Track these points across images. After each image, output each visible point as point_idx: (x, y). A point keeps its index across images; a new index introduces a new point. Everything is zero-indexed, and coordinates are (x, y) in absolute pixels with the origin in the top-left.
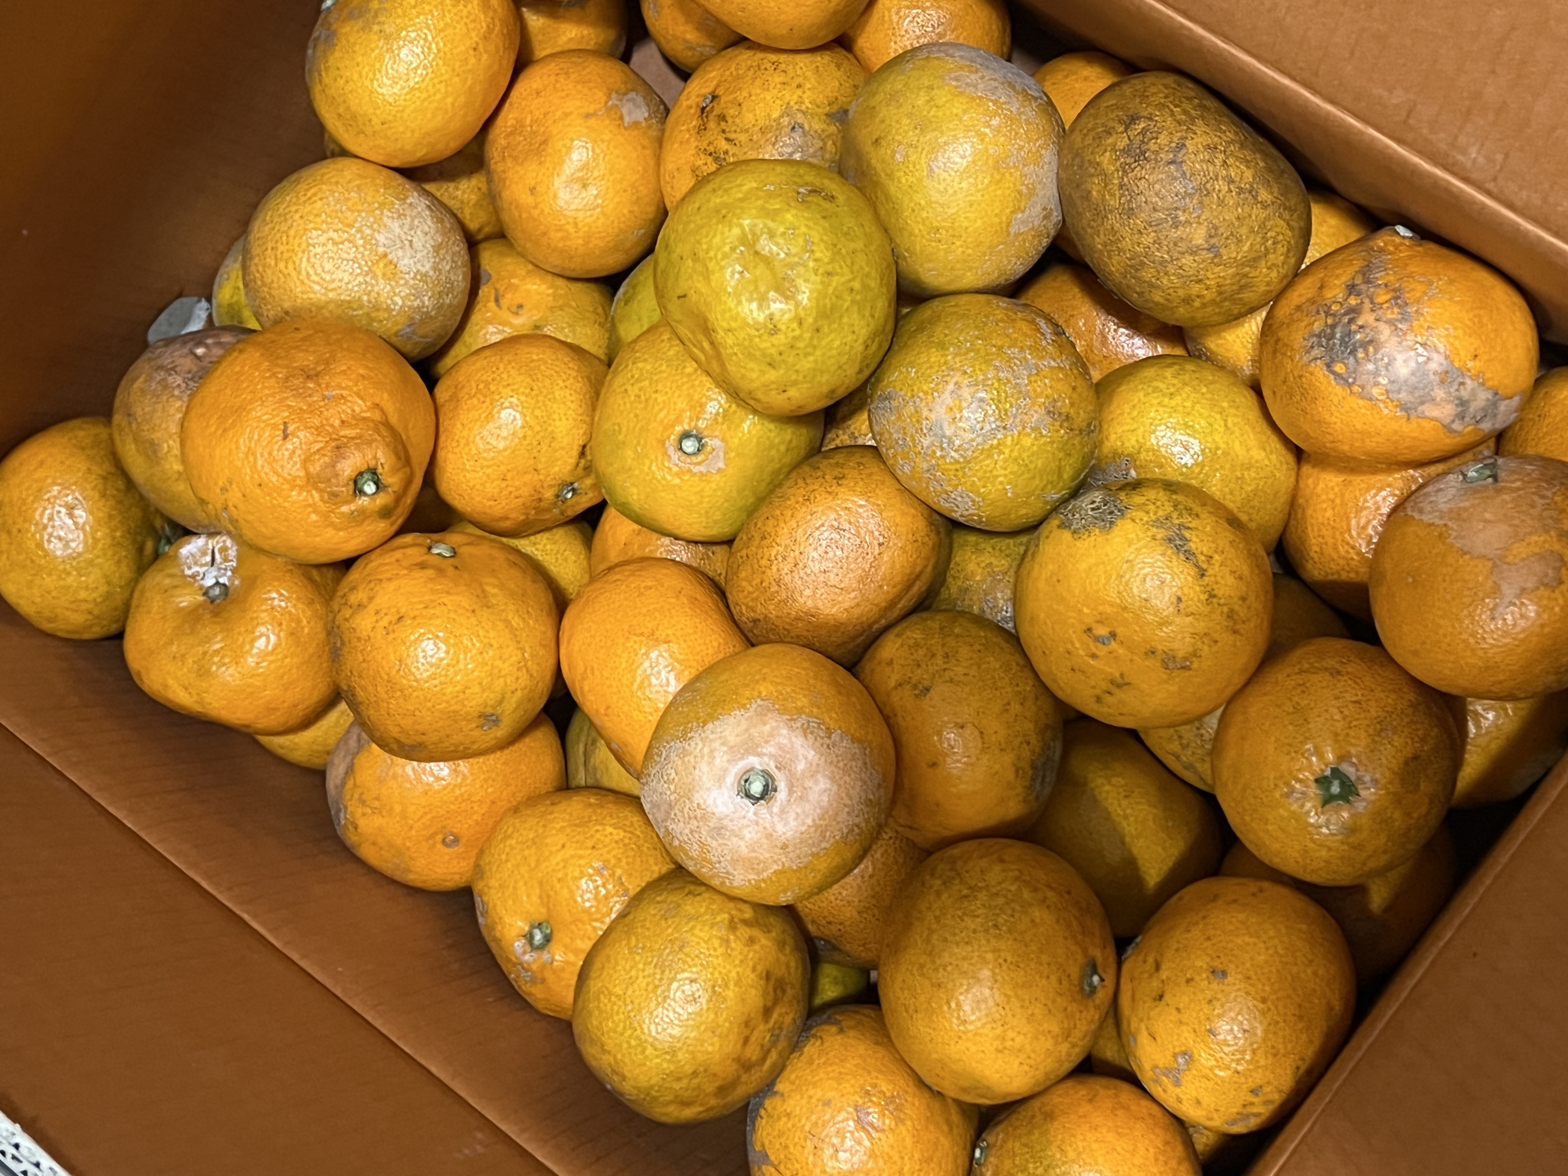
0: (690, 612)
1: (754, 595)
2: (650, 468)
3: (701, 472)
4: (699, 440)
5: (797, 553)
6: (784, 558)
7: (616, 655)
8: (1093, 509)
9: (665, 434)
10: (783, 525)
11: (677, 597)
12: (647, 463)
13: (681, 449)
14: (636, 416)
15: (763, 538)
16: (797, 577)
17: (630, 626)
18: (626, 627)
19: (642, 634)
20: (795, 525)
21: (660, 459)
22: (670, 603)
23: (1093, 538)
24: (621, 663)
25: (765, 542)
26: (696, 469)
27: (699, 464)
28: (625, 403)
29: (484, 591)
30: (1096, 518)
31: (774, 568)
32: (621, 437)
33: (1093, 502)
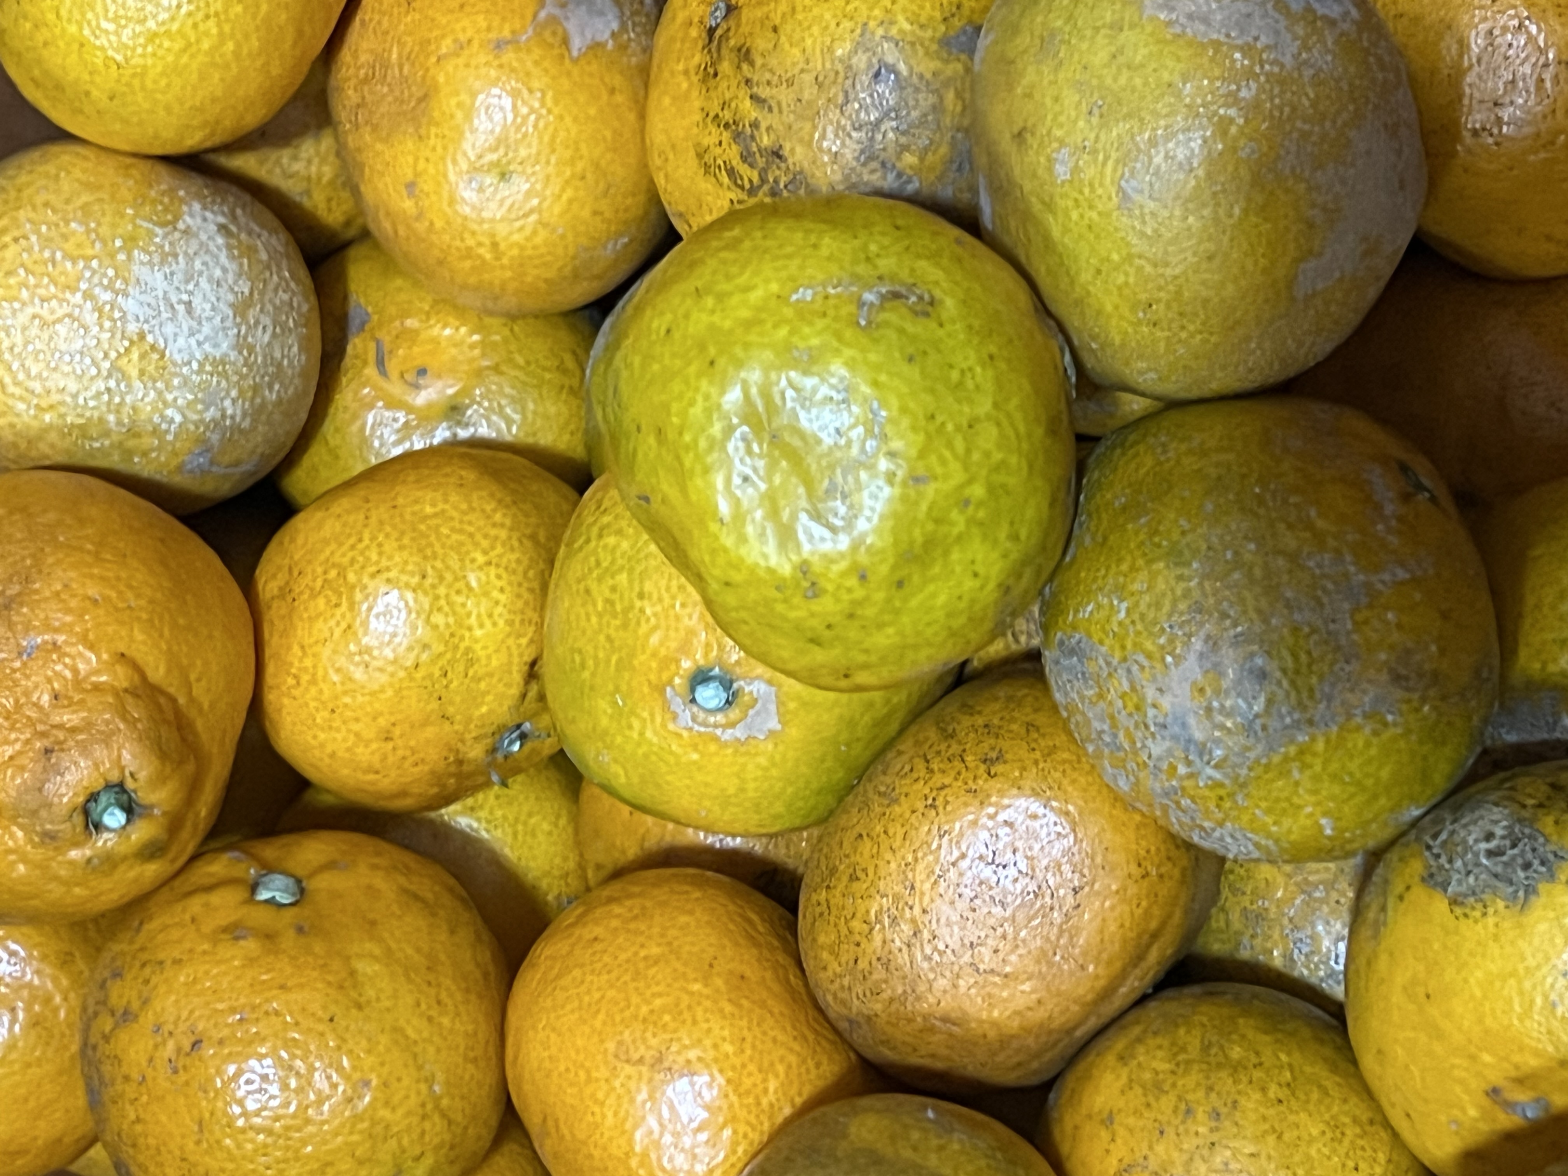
0: (728, 1008)
1: (846, 982)
2: (642, 734)
3: (738, 740)
4: (727, 684)
5: (917, 910)
6: (894, 921)
7: (596, 1101)
8: (1490, 854)
9: (665, 676)
10: (888, 856)
11: (706, 980)
12: (636, 724)
13: (693, 701)
14: (609, 638)
15: (854, 878)
16: (919, 956)
17: (620, 1043)
18: (611, 1046)
19: (641, 1061)
20: (910, 858)
21: (658, 720)
22: (691, 994)
23: (1491, 920)
24: (604, 1116)
25: (855, 885)
26: (728, 735)
27: (733, 725)
28: (588, 616)
29: (353, 973)
30: (1496, 876)
31: (877, 938)
32: (586, 674)
33: (1489, 837)
